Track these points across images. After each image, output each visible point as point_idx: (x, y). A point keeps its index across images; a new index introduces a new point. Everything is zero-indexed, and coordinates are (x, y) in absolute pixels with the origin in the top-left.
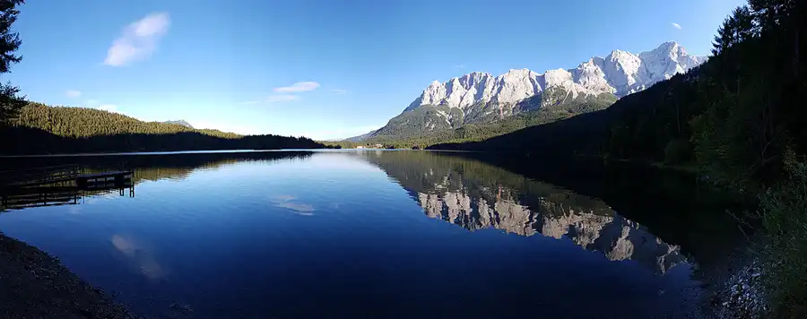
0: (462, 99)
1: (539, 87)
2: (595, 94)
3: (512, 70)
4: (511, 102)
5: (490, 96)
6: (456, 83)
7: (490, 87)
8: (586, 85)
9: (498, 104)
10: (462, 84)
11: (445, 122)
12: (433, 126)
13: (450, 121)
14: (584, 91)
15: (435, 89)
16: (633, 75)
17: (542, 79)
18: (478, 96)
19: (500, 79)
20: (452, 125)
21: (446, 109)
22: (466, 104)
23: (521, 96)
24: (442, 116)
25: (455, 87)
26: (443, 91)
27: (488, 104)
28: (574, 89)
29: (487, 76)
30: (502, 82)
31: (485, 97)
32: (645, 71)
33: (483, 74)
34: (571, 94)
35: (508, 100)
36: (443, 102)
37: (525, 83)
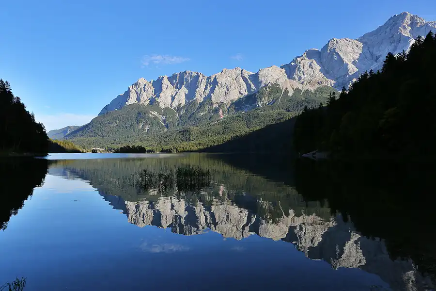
0: (173, 98)
1: (253, 86)
2: (312, 89)
3: (224, 70)
4: (225, 102)
5: (203, 96)
6: (166, 82)
7: (203, 86)
8: (302, 81)
9: (212, 104)
10: (172, 83)
11: (159, 123)
12: (147, 128)
13: (164, 122)
14: (300, 87)
15: (142, 86)
16: (354, 63)
17: (255, 78)
18: (190, 96)
19: (212, 79)
20: (167, 127)
21: (158, 109)
22: (177, 104)
23: (235, 96)
24: (155, 118)
25: (164, 86)
26: (151, 90)
27: (202, 104)
28: (289, 86)
29: (198, 76)
30: (215, 82)
31: (198, 96)
32: (368, 55)
33: (194, 74)
34: (286, 91)
35: (221, 100)
36: (153, 101)
37: (238, 82)
